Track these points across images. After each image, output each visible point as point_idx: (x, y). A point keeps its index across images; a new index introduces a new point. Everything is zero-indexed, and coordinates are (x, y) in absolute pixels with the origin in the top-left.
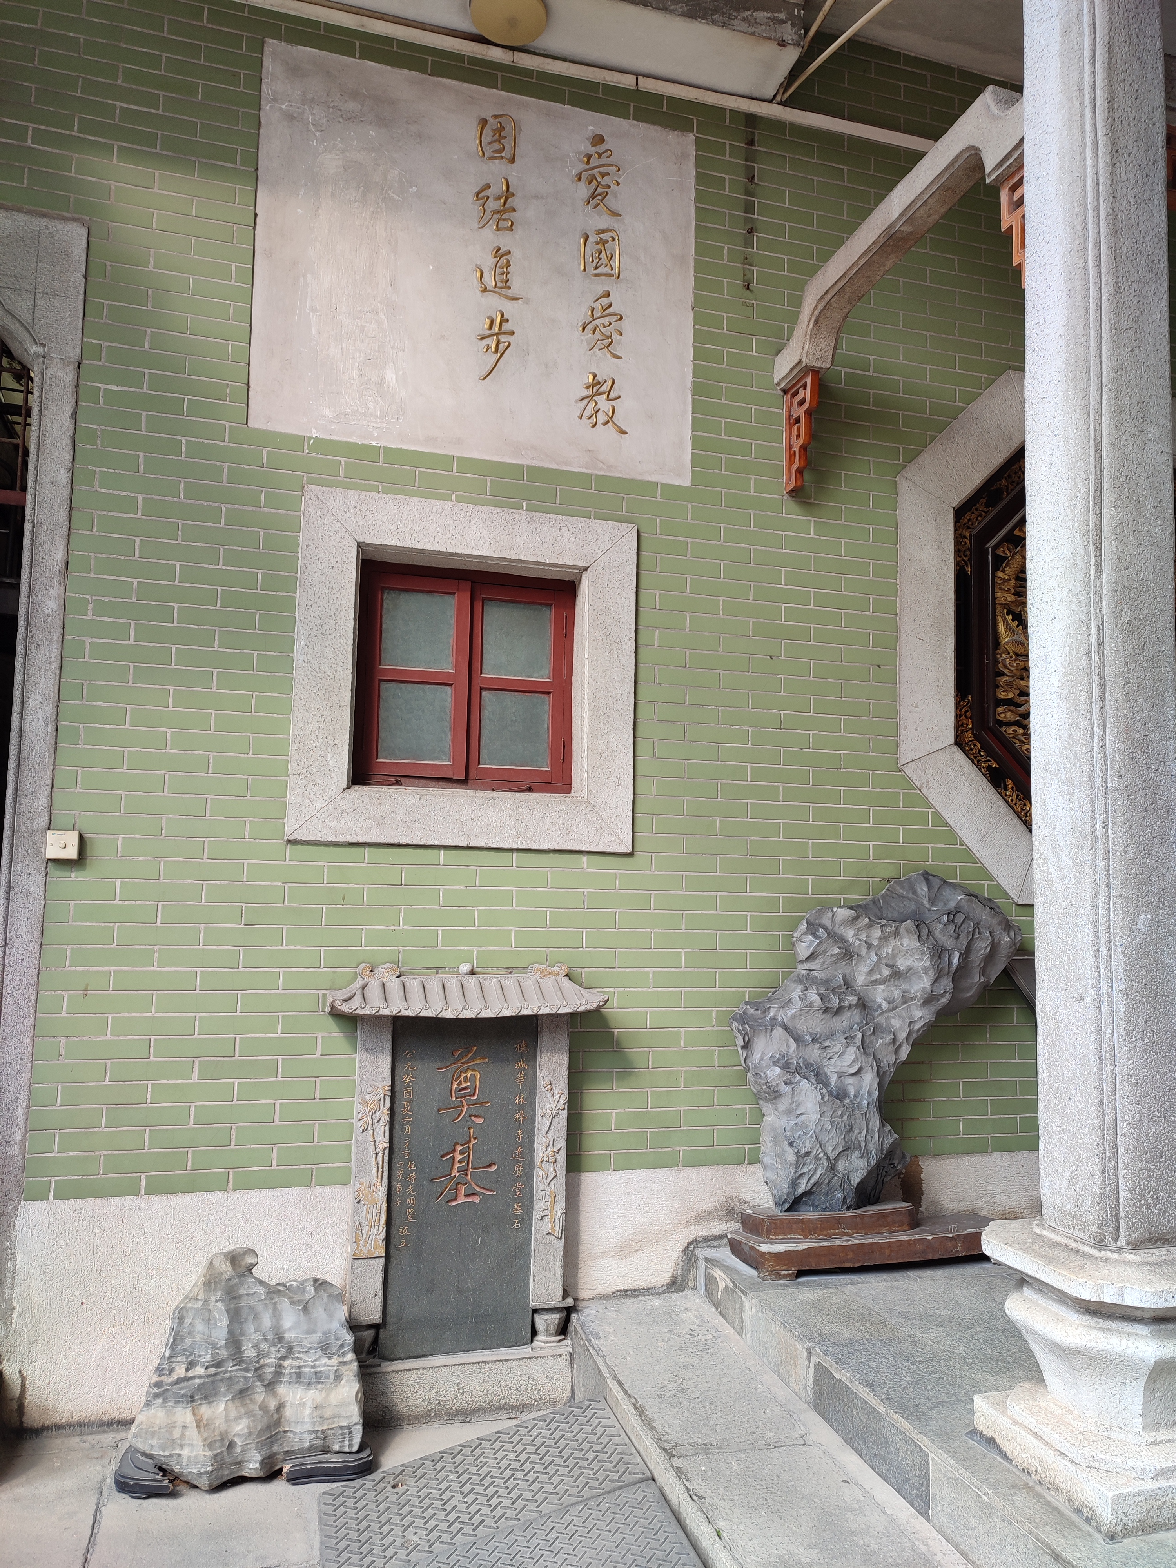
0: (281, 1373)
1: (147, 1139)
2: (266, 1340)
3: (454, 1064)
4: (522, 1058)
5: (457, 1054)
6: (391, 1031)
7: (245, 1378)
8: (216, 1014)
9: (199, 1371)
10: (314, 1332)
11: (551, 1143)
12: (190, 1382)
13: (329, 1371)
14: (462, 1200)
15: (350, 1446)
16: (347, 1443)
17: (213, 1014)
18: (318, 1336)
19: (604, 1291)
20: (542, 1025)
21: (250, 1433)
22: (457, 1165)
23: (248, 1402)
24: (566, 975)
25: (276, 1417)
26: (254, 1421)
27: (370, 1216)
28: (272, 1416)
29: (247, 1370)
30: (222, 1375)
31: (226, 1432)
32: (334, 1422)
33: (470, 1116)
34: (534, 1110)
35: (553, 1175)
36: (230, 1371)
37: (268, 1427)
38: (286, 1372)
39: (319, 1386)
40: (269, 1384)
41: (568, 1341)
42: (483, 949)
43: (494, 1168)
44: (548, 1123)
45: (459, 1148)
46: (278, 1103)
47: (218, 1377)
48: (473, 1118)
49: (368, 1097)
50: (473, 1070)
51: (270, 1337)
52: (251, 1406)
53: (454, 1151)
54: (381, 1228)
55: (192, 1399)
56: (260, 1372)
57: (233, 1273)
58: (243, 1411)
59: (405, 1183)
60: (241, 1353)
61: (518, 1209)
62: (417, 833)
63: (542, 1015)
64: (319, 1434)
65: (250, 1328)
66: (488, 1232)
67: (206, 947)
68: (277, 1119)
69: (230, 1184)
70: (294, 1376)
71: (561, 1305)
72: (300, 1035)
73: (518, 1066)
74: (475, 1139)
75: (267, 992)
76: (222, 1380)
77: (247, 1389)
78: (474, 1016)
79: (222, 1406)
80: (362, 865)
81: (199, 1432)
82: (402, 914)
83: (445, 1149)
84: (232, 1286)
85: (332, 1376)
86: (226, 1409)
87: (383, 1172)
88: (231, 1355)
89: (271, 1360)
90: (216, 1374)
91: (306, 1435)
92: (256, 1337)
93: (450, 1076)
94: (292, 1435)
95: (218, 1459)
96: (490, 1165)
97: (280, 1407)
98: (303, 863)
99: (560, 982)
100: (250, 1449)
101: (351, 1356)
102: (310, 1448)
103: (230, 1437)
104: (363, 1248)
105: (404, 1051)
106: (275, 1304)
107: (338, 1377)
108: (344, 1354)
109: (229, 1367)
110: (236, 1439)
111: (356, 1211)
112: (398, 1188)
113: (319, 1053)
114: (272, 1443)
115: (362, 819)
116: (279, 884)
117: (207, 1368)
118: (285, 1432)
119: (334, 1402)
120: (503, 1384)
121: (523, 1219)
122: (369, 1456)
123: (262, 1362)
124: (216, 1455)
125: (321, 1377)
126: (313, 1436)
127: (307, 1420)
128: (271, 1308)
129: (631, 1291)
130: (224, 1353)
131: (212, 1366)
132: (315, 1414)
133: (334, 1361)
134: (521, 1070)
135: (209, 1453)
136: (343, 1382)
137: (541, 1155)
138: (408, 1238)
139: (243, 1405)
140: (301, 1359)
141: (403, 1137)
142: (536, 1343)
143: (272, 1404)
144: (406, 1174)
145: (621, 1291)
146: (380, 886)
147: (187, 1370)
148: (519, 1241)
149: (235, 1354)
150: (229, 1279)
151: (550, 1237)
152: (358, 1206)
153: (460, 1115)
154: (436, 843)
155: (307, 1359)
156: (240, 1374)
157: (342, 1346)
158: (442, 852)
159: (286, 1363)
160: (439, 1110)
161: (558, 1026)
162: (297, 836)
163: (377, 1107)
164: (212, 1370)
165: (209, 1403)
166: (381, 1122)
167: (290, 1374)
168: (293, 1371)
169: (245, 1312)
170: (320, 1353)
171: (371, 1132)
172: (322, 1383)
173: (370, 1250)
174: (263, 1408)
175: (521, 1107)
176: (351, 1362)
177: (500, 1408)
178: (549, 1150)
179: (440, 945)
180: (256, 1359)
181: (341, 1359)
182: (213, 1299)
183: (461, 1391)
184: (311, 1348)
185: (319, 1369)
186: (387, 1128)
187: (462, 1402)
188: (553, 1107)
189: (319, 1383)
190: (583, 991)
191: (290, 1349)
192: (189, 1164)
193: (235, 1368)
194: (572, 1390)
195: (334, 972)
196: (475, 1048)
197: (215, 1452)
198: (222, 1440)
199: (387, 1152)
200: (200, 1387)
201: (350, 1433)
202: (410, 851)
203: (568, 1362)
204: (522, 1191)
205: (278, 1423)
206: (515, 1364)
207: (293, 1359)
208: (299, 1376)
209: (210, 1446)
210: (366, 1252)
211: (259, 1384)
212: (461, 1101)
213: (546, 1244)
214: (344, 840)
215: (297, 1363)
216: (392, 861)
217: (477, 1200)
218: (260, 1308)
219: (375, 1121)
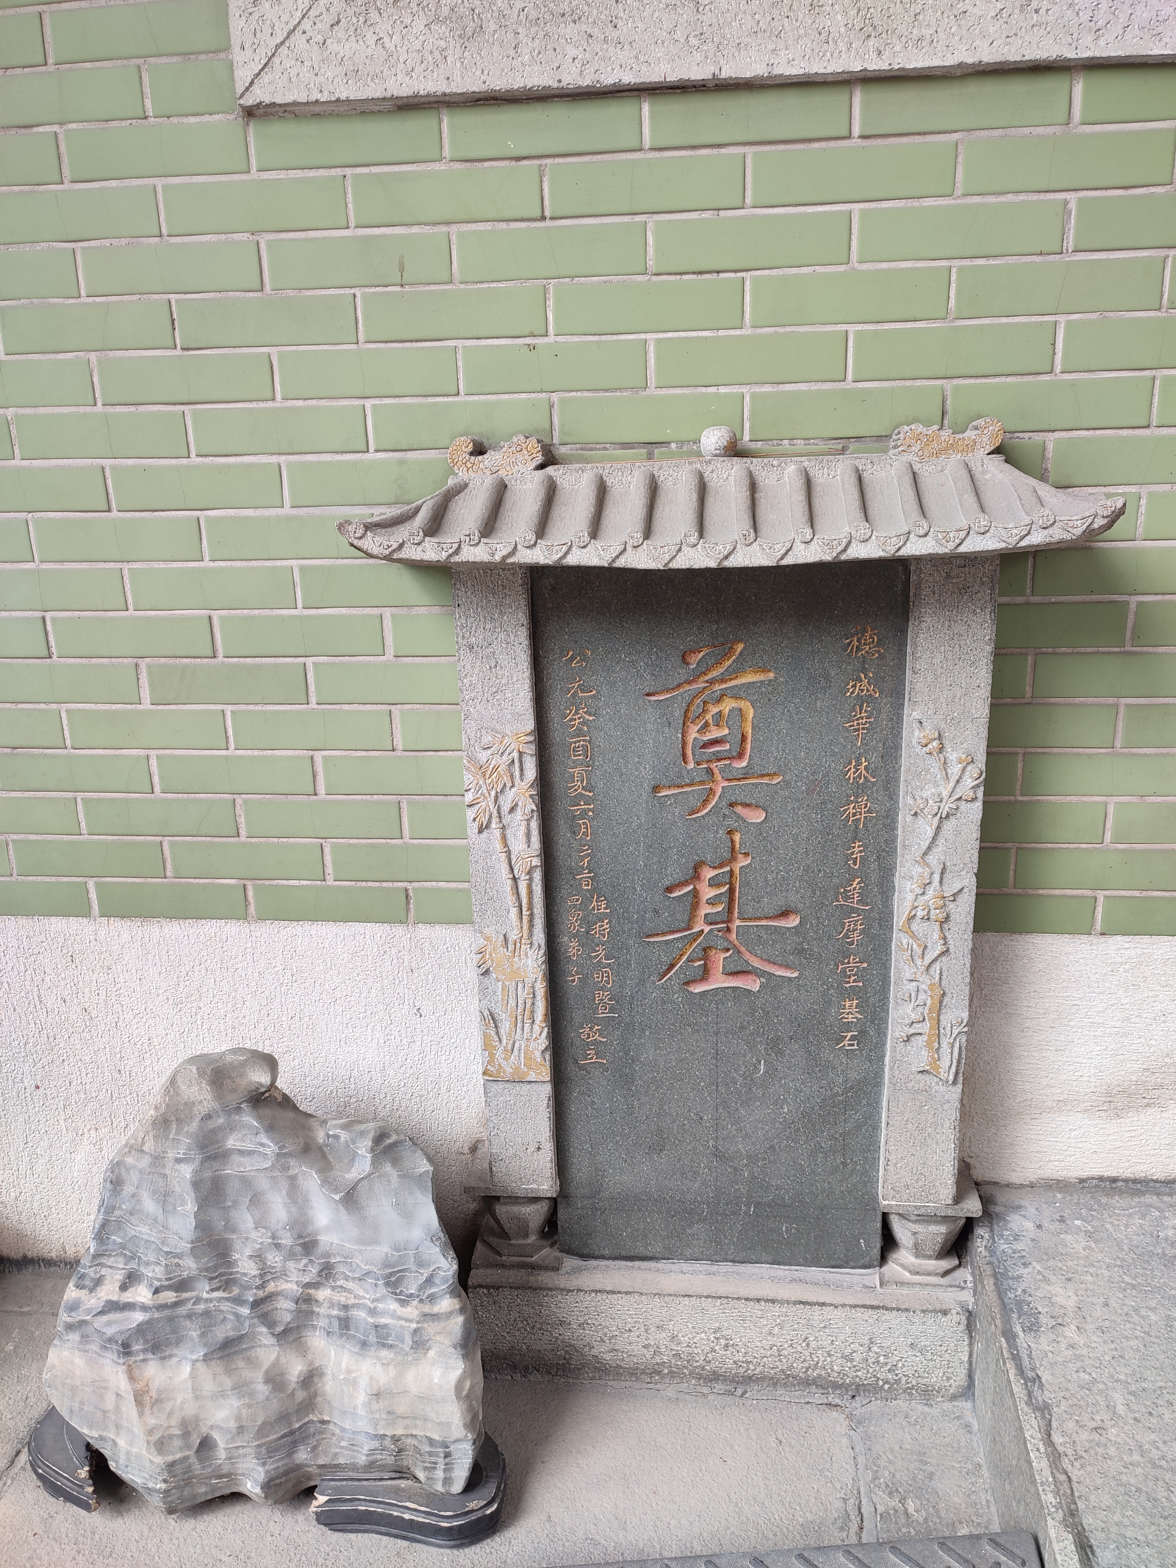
0: (312, 1312)
1: (81, 816)
2: (277, 1246)
3: (689, 683)
4: (864, 670)
5: (694, 660)
6: (523, 603)
7: (237, 1316)
8: (162, 565)
9: (142, 1294)
10: (375, 1242)
11: (936, 877)
12: (127, 1314)
13: (402, 1327)
14: (719, 981)
15: (447, 1481)
16: (440, 1474)
17: (156, 565)
18: (383, 1250)
19: (1061, 1174)
20: (918, 587)
21: (241, 1429)
22: (705, 910)
23: (241, 1364)
24: (997, 451)
25: (301, 1395)
26: (249, 1406)
27: (512, 1003)
28: (293, 1394)
29: (239, 1301)
30: (189, 1305)
31: (197, 1420)
32: (416, 1427)
33: (732, 805)
34: (892, 795)
35: (939, 949)
36: (207, 1301)
37: (283, 1417)
38: (322, 1311)
39: (384, 1353)
40: (286, 1332)
41: (965, 1274)
42: (767, 388)
43: (793, 922)
44: (930, 832)
45: (708, 873)
46: (319, 756)
47: (182, 1310)
48: (739, 809)
49: (483, 756)
50: (736, 697)
51: (287, 1240)
52: (247, 1374)
53: (696, 876)
54: (537, 1028)
55: (126, 1349)
56: (265, 1308)
57: (215, 1105)
58: (228, 1382)
59: (587, 940)
60: (230, 1264)
61: (851, 1011)
62: (571, 52)
63: (918, 559)
64: (387, 1442)
65: (245, 1219)
66: (780, 1053)
67: (110, 409)
68: (322, 789)
69: (252, 909)
70: (336, 1324)
71: (950, 1212)
72: (343, 611)
73: (853, 690)
74: (746, 854)
75: (259, 512)
76: (189, 1316)
77: (240, 1338)
78: (713, 564)
79: (187, 1369)
80: (436, 166)
81: (141, 1414)
82: (550, 303)
83: (674, 873)
84: (214, 1132)
85: (408, 1341)
86: (193, 1376)
87: (531, 916)
88: (207, 1270)
89: (290, 1286)
90: (176, 1304)
91: (362, 1438)
92: (260, 1238)
93: (678, 713)
94: (337, 1431)
95: (178, 1469)
96: (785, 914)
97: (310, 1379)
98: (292, 174)
99: (977, 469)
100: (245, 1456)
101: (447, 1304)
102: (370, 1466)
103: (204, 1430)
104: (504, 1063)
105: (563, 652)
106: (293, 1179)
107: (420, 1344)
108: (432, 1298)
109: (203, 1289)
110: (216, 1435)
111: (483, 990)
112: (571, 948)
113: (390, 651)
114: (295, 1444)
115: (419, 25)
116: (245, 237)
117: (156, 1291)
118: (323, 1422)
119: (414, 1389)
120: (813, 1344)
121: (862, 1032)
122: (489, 1504)
123: (271, 1287)
124: (171, 1466)
125: (388, 1335)
126: (375, 1444)
127: (361, 1412)
128: (284, 1185)
129: (1126, 1181)
130: (190, 1266)
131: (169, 1288)
132: (375, 1406)
133: (412, 1311)
134: (861, 701)
135: (159, 1460)
136: (431, 1354)
137: (908, 905)
138: (602, 1048)
139: (229, 1372)
140: (349, 1291)
141: (575, 845)
142: (892, 1268)
143: (296, 1369)
144: (588, 922)
145: (1101, 1179)
146: (488, 226)
147: (124, 1287)
148: (853, 1075)
149: (216, 1267)
150: (208, 1117)
151: (926, 1077)
152: (486, 981)
153: (706, 801)
154: (628, 78)
155: (361, 1293)
156: (225, 1306)
157: (429, 1281)
158: (646, 107)
159: (323, 1294)
160: (656, 789)
161: (963, 590)
162: (261, 95)
163: (506, 779)
164: (169, 1296)
165: (163, 1359)
166: (519, 815)
167: (329, 1317)
168: (335, 1312)
169: (233, 1188)
170: (382, 1290)
171: (497, 833)
172: (391, 1347)
173: (517, 1069)
174: (276, 1380)
175: (860, 789)
176: (449, 1315)
177: (807, 1383)
178: (930, 892)
179: (652, 381)
180: (258, 1282)
181: (427, 1309)
182: (171, 1155)
183: (723, 1342)
184: (368, 1273)
185: (383, 1321)
186: (534, 825)
187: (726, 1361)
188: (945, 794)
189: (384, 1345)
190: (1045, 490)
191: (327, 1272)
192: (169, 866)
193: (216, 1294)
194: (970, 1376)
195: (402, 462)
196: (740, 647)
197: (170, 1458)
198: (186, 1435)
199: (538, 876)
200: (141, 1330)
201: (447, 1455)
202: (557, 113)
203: (962, 1327)
204: (861, 975)
205: (309, 1405)
206: (839, 1312)
207: (333, 1288)
208: (345, 1324)
209: (160, 1446)
210: (509, 1070)
211: (264, 1330)
212: (710, 772)
213: (919, 1091)
214: (379, 94)
215: (342, 1298)
216: (512, 147)
217: (753, 985)
218: (263, 1183)
219: (505, 809)
